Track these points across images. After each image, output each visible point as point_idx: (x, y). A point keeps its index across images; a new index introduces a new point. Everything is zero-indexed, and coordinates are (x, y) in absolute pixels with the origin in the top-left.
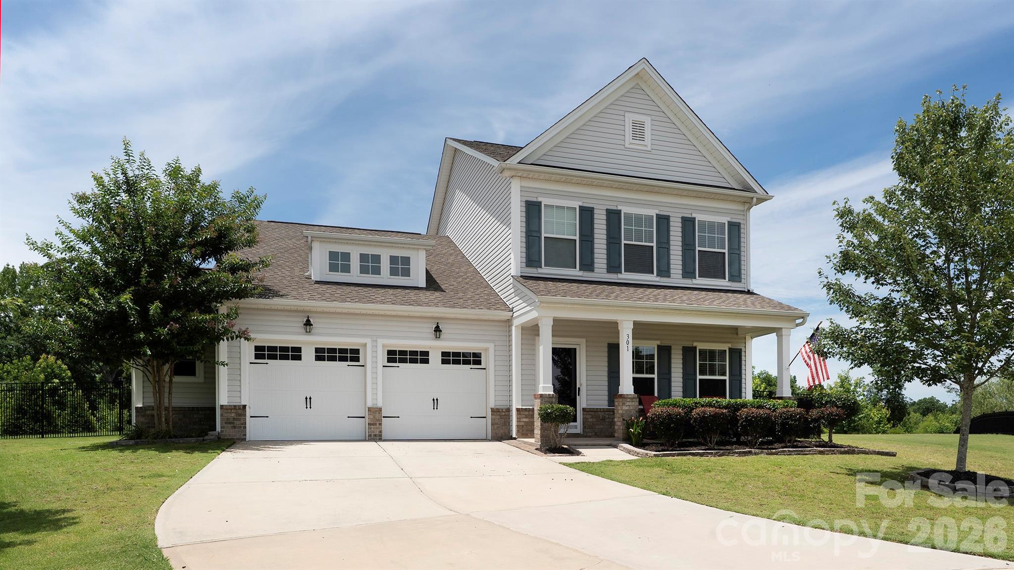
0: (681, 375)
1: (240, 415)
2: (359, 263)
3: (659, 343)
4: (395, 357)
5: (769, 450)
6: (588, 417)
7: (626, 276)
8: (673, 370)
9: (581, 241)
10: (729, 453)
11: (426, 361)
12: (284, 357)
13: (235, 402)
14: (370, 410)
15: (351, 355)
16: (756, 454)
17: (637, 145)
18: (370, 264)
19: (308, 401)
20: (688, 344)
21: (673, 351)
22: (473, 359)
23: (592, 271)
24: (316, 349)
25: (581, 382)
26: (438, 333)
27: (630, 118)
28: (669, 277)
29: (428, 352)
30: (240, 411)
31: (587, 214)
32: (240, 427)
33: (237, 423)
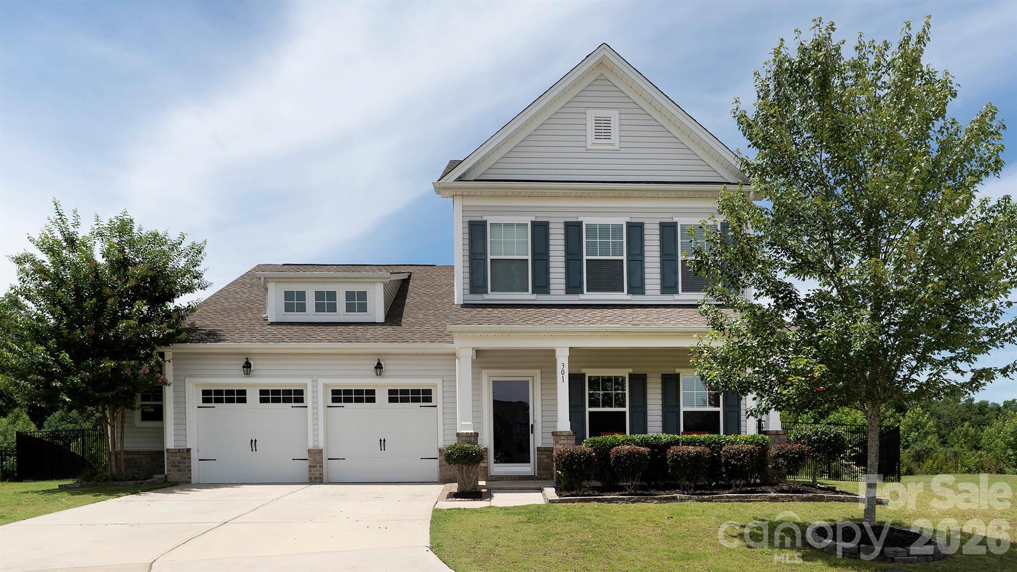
0: (660, 407)
1: (185, 458)
2: (314, 301)
3: (631, 371)
4: (340, 396)
5: (700, 497)
6: (542, 457)
7: (589, 297)
8: (649, 402)
9: (533, 260)
10: (646, 499)
11: (372, 400)
12: (230, 401)
13: (181, 445)
14: (309, 451)
15: (295, 396)
16: (681, 500)
17: (602, 145)
18: (326, 301)
19: (253, 443)
20: (669, 371)
21: (649, 380)
22: (423, 396)
23: (548, 293)
24: (260, 391)
25: (535, 418)
26: (379, 370)
27: (591, 115)
28: (643, 294)
29: (374, 390)
30: (184, 455)
31: (540, 230)
32: (185, 470)
33: (182, 466)
